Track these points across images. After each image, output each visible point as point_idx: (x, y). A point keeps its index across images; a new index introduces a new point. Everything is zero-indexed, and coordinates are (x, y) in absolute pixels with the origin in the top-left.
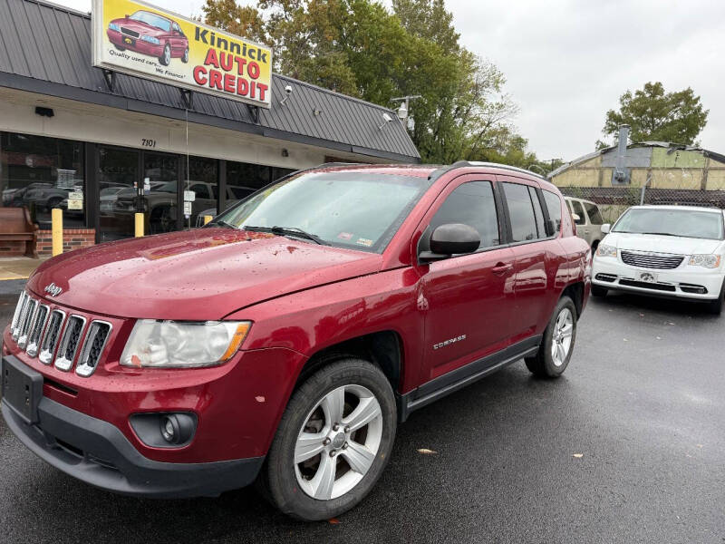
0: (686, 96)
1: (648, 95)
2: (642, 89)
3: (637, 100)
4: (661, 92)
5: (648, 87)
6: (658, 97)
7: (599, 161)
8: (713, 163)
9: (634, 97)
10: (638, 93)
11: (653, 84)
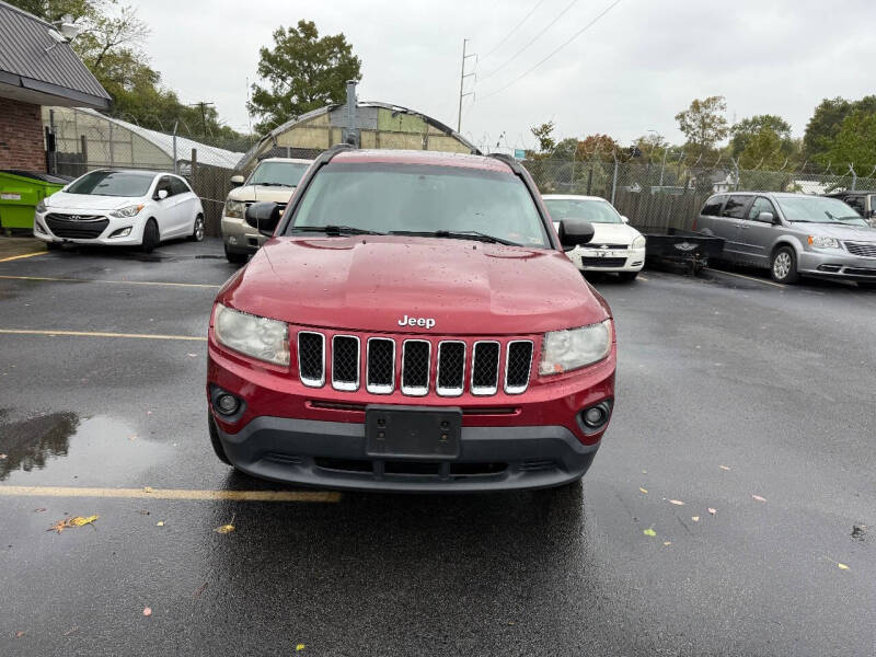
0: (338, 43)
1: (302, 35)
2: (296, 26)
3: (290, 39)
4: (314, 34)
5: (302, 24)
6: (312, 40)
7: (327, 120)
8: (432, 129)
9: (288, 35)
10: (292, 31)
11: (307, 22)
